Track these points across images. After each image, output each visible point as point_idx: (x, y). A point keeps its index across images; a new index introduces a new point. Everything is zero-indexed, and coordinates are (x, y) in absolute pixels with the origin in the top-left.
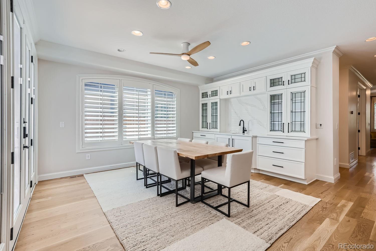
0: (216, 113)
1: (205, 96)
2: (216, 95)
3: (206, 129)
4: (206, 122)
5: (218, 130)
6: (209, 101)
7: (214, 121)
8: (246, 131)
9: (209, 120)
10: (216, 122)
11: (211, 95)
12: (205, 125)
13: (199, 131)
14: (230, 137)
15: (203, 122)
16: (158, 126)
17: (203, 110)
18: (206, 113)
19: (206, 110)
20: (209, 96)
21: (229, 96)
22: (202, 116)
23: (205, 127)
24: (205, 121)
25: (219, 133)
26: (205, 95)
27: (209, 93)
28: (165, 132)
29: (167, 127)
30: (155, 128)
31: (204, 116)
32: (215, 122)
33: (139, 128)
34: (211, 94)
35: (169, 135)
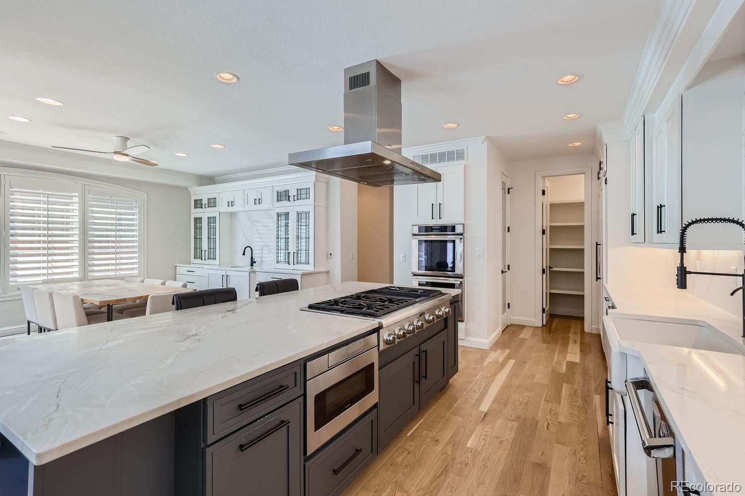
0: (215, 234)
1: (199, 206)
2: (215, 206)
3: (199, 261)
4: (201, 248)
5: (217, 262)
6: (205, 213)
7: (212, 247)
8: (255, 262)
9: (205, 246)
10: (214, 248)
11: (207, 206)
12: (198, 254)
13: (190, 264)
14: (224, 273)
15: (195, 248)
16: (96, 257)
17: (196, 228)
18: (201, 235)
19: (201, 228)
20: (203, 206)
21: (231, 209)
22: (195, 238)
23: (198, 256)
24: (198, 247)
25: (217, 267)
26: (198, 204)
27: (205, 201)
28: (113, 267)
29: (116, 259)
30: (89, 260)
31: (198, 239)
32: (212, 249)
33: (48, 262)
34: (207, 203)
35: (122, 273)
